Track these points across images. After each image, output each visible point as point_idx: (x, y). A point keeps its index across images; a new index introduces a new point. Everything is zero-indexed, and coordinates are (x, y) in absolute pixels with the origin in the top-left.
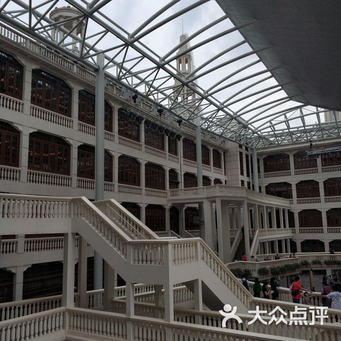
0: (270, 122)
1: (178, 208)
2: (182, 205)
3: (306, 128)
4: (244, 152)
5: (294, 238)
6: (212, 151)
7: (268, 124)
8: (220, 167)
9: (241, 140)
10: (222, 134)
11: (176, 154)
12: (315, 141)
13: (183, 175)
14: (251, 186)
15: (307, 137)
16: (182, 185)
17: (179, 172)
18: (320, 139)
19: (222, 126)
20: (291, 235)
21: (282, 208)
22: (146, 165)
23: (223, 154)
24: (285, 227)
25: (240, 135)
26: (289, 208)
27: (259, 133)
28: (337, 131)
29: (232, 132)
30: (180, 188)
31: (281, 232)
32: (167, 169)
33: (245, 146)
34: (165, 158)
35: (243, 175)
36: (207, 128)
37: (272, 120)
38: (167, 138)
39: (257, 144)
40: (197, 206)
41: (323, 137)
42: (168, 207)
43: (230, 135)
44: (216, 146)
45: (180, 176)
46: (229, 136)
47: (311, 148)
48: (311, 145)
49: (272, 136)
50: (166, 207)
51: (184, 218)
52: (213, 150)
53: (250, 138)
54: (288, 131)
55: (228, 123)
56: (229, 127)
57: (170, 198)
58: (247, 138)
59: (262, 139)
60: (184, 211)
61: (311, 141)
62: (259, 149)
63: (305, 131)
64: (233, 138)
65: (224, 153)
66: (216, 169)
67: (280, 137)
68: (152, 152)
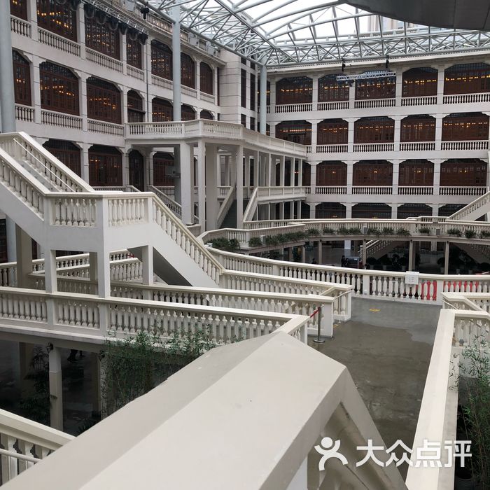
0: (288, 24)
1: (143, 152)
2: (149, 148)
3: (339, 39)
4: (249, 70)
5: (307, 200)
6: (198, 64)
7: (286, 29)
8: (211, 92)
9: (244, 50)
10: (214, 39)
11: (140, 65)
12: (350, 60)
13: (150, 100)
14: (256, 123)
15: (338, 53)
16: (149, 118)
17: (144, 95)
18: (356, 58)
19: (214, 26)
20: (304, 195)
21: (294, 157)
22: (88, 81)
23: (216, 72)
24: (296, 184)
25: (242, 42)
26: (304, 159)
27: (271, 41)
28: (380, 47)
29: (231, 35)
30: (146, 122)
31: (290, 191)
32: (125, 91)
33: (250, 61)
34: (121, 71)
35: (245, 107)
36: (191, 27)
37: (292, 22)
38: (124, 38)
39: (269, 59)
40: (171, 150)
41: (361, 55)
42: (125, 150)
43: (228, 40)
44: (206, 57)
45: (146, 103)
46: (225, 43)
47: (343, 70)
48: (344, 65)
49: (291, 48)
50: (123, 150)
51: (152, 167)
52: (201, 63)
53: (258, 49)
54: (312, 41)
55: (224, 21)
56: (225, 28)
57: (129, 136)
58: (254, 48)
59: (276, 52)
60: (152, 157)
61: (344, 60)
62: (271, 67)
63: (337, 45)
64: (231, 46)
65: (218, 69)
66: (204, 95)
67: (302, 50)
68: (98, 59)
